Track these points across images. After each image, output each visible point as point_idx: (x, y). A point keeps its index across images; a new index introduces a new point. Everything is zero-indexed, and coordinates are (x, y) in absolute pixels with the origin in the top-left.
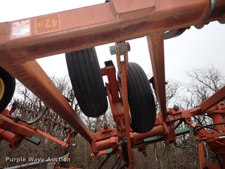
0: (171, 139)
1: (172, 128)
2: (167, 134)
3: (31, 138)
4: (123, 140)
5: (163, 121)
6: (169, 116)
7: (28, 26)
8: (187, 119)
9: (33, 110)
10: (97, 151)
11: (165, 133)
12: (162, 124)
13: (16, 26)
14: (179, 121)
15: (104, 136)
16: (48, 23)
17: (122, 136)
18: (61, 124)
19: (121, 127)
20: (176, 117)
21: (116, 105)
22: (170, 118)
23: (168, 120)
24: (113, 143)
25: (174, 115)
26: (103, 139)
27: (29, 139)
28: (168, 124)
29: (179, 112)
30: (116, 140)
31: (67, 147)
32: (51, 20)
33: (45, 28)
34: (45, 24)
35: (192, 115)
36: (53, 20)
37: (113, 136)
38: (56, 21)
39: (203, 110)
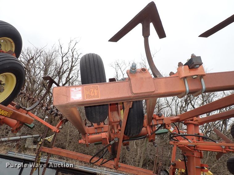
0: (151, 139)
1: (154, 130)
2: (149, 135)
3: (30, 124)
4: (114, 141)
5: (148, 125)
6: (153, 121)
7: (80, 92)
8: (167, 124)
9: (25, 92)
10: (89, 143)
11: (147, 135)
12: (146, 127)
13: (73, 91)
14: (160, 125)
15: (96, 131)
16: (92, 92)
17: (114, 138)
18: (53, 110)
19: (114, 131)
20: (158, 122)
21: (113, 113)
22: (154, 122)
23: (151, 124)
24: (104, 138)
25: (157, 120)
26: (95, 133)
27: (29, 125)
28: (152, 126)
29: (162, 118)
30: (106, 136)
31: (57, 132)
32: (94, 90)
33: (90, 95)
34: (90, 92)
35: (172, 122)
36: (95, 90)
37: (104, 132)
38: (97, 91)
39: (181, 120)
